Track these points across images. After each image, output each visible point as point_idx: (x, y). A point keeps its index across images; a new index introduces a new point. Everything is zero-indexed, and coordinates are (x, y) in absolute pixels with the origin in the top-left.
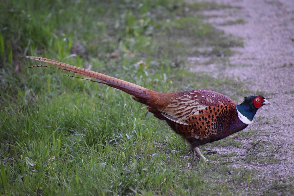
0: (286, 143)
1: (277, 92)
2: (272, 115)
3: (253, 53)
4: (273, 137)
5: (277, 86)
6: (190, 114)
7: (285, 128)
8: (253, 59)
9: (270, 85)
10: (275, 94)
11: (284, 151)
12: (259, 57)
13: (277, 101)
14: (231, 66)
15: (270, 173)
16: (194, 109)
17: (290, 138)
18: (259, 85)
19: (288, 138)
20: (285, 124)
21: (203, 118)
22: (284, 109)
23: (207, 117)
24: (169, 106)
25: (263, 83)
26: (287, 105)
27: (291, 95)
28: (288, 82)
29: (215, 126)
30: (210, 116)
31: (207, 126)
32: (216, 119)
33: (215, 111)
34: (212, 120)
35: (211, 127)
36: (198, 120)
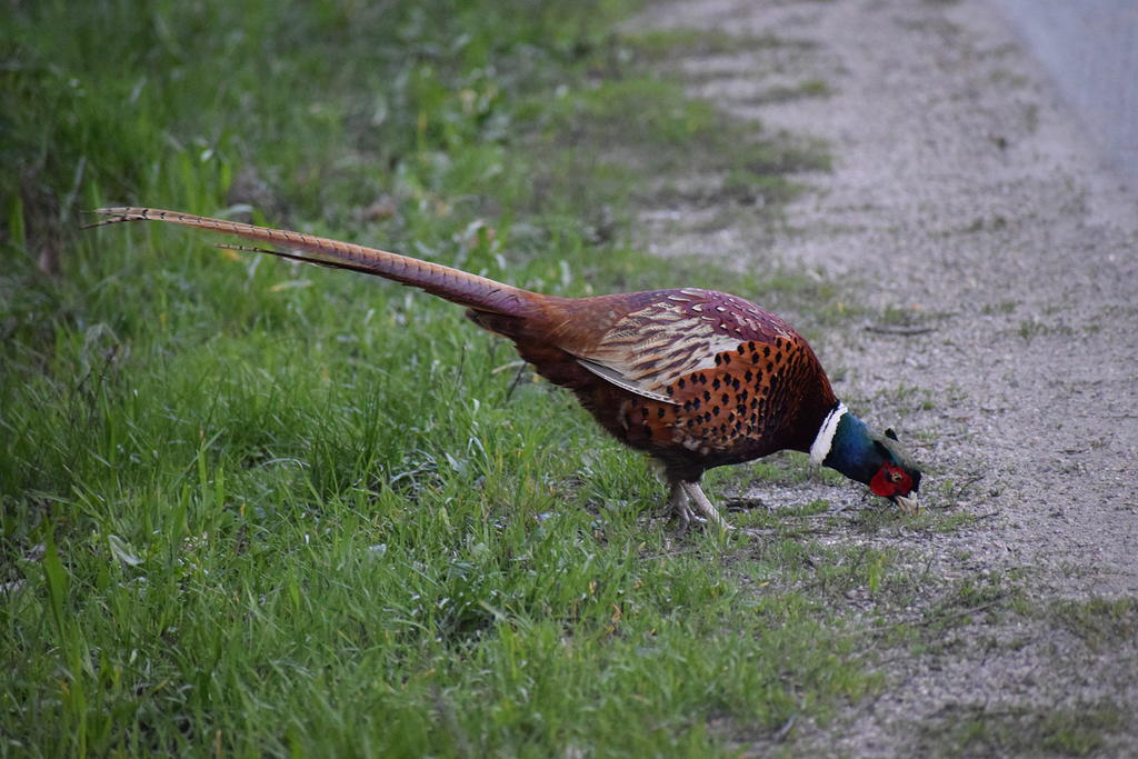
0: (996, 466)
1: (957, 310)
2: (941, 383)
3: (865, 191)
4: (949, 449)
5: (956, 292)
6: (685, 365)
7: (989, 420)
8: (867, 208)
10: (948, 316)
11: (988, 489)
12: (887, 201)
13: (957, 338)
14: (791, 232)
15: (943, 557)
16: (699, 350)
17: (1008, 451)
18: (892, 291)
19: (1000, 450)
20: (989, 408)
21: (727, 378)
22: (981, 363)
23: (741, 378)
24: (607, 338)
25: (905, 283)
26: (991, 348)
27: (1004, 317)
28: (994, 276)
29: (764, 409)
30: (751, 374)
31: (738, 407)
32: (768, 385)
33: (768, 358)
34: (757, 388)
35: (748, 413)
36: (709, 386)
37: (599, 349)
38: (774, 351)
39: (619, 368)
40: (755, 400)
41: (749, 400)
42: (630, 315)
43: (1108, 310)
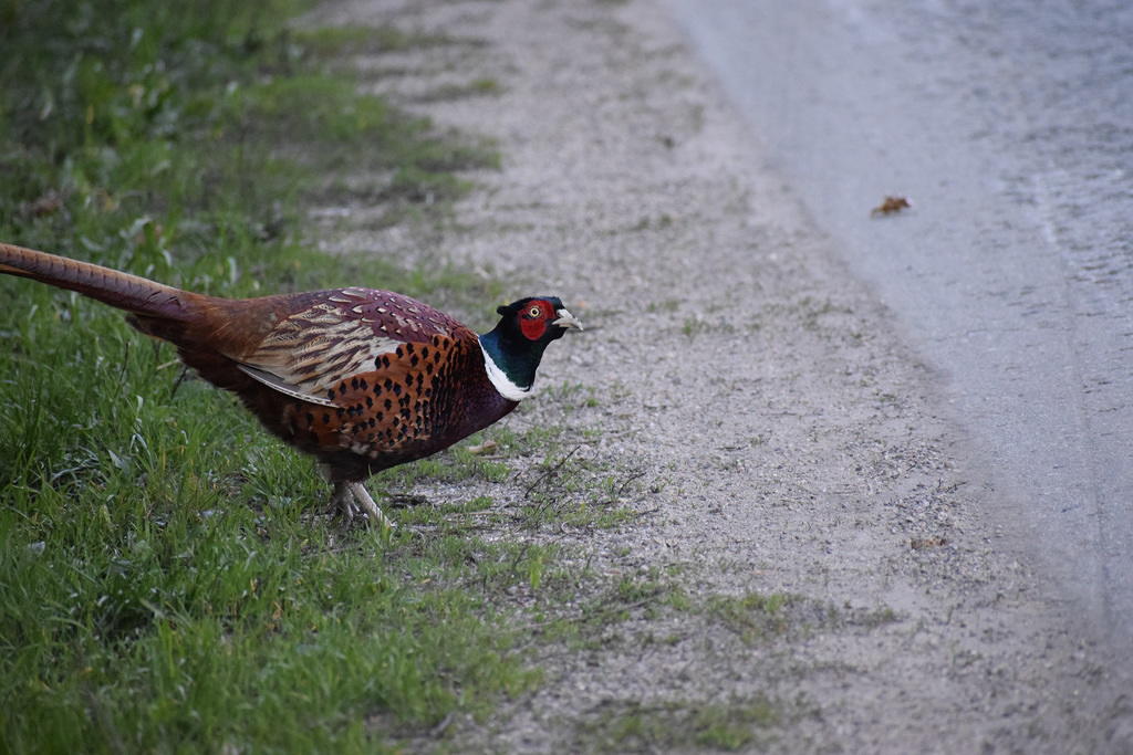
0: (657, 463)
1: (622, 308)
2: (605, 380)
3: (533, 189)
4: (612, 446)
5: (621, 290)
6: (345, 368)
7: (652, 417)
8: (536, 206)
9: (598, 288)
10: (613, 314)
11: (648, 486)
12: (555, 199)
13: (621, 335)
14: (460, 230)
15: (604, 553)
16: (358, 353)
17: (669, 448)
19: (662, 447)
20: (652, 405)
21: (388, 383)
22: (644, 360)
23: (402, 383)
24: (266, 342)
25: (572, 280)
26: (655, 345)
27: (668, 315)
28: (658, 274)
29: (428, 411)
30: (412, 377)
31: (401, 411)
32: (430, 386)
33: (427, 359)
34: (419, 390)
35: (413, 417)
36: (370, 392)
37: (257, 353)
38: (432, 351)
39: (279, 373)
40: (418, 404)
41: (412, 403)
42: (291, 317)
43: (769, 309)
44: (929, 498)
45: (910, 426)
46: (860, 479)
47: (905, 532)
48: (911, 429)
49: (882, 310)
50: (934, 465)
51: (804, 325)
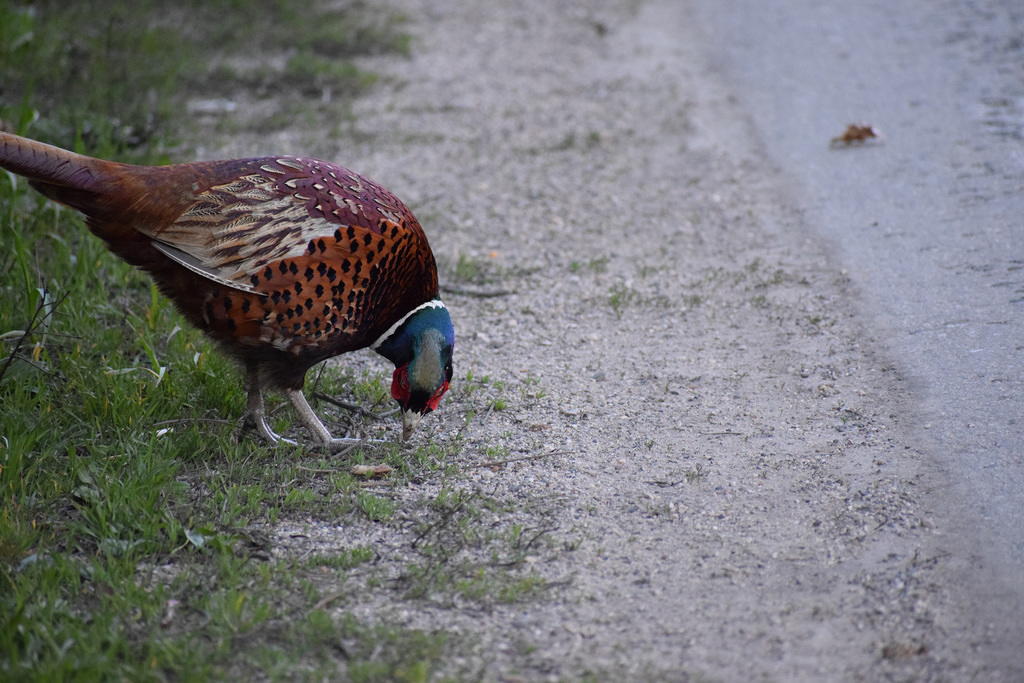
0: (573, 503)
1: (539, 263)
2: (516, 371)
3: (445, 83)
4: (521, 471)
5: (540, 235)
6: (272, 253)
7: (569, 429)
8: (447, 109)
9: (513, 232)
10: (529, 273)
11: (562, 540)
12: (469, 101)
13: (537, 305)
14: (360, 138)
15: (503, 646)
16: (289, 236)
17: (589, 479)
18: (468, 230)
19: (580, 477)
20: (570, 412)
21: (322, 268)
22: (564, 344)
23: (338, 268)
24: (185, 216)
25: (483, 218)
26: (576, 321)
27: (593, 278)
28: (585, 215)
29: (362, 303)
30: (350, 264)
31: (333, 300)
32: (368, 277)
33: (369, 246)
34: (355, 279)
35: (345, 307)
36: (301, 276)
37: (171, 229)
38: (376, 238)
39: (198, 256)
40: (353, 293)
41: (346, 293)
42: (213, 188)
43: (711, 275)
44: (903, 576)
45: (880, 459)
46: (819, 540)
47: (874, 628)
48: (879, 464)
49: (843, 283)
50: (908, 522)
51: (751, 301)
